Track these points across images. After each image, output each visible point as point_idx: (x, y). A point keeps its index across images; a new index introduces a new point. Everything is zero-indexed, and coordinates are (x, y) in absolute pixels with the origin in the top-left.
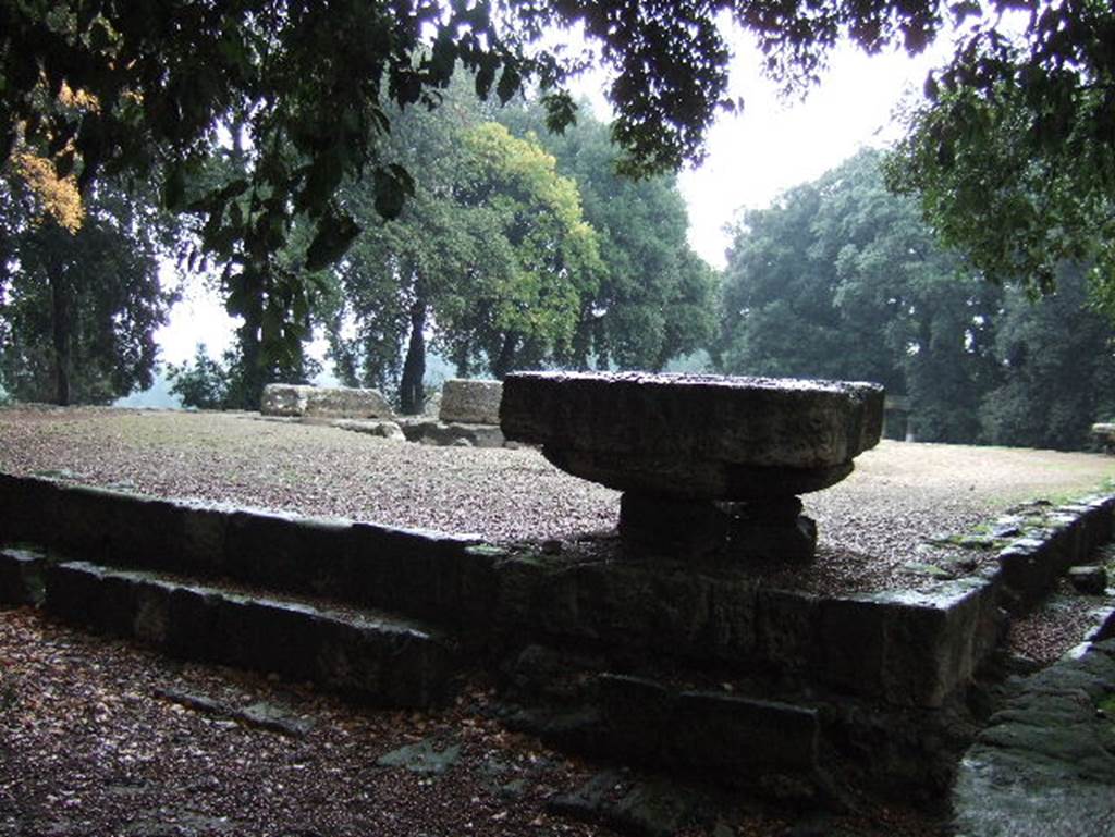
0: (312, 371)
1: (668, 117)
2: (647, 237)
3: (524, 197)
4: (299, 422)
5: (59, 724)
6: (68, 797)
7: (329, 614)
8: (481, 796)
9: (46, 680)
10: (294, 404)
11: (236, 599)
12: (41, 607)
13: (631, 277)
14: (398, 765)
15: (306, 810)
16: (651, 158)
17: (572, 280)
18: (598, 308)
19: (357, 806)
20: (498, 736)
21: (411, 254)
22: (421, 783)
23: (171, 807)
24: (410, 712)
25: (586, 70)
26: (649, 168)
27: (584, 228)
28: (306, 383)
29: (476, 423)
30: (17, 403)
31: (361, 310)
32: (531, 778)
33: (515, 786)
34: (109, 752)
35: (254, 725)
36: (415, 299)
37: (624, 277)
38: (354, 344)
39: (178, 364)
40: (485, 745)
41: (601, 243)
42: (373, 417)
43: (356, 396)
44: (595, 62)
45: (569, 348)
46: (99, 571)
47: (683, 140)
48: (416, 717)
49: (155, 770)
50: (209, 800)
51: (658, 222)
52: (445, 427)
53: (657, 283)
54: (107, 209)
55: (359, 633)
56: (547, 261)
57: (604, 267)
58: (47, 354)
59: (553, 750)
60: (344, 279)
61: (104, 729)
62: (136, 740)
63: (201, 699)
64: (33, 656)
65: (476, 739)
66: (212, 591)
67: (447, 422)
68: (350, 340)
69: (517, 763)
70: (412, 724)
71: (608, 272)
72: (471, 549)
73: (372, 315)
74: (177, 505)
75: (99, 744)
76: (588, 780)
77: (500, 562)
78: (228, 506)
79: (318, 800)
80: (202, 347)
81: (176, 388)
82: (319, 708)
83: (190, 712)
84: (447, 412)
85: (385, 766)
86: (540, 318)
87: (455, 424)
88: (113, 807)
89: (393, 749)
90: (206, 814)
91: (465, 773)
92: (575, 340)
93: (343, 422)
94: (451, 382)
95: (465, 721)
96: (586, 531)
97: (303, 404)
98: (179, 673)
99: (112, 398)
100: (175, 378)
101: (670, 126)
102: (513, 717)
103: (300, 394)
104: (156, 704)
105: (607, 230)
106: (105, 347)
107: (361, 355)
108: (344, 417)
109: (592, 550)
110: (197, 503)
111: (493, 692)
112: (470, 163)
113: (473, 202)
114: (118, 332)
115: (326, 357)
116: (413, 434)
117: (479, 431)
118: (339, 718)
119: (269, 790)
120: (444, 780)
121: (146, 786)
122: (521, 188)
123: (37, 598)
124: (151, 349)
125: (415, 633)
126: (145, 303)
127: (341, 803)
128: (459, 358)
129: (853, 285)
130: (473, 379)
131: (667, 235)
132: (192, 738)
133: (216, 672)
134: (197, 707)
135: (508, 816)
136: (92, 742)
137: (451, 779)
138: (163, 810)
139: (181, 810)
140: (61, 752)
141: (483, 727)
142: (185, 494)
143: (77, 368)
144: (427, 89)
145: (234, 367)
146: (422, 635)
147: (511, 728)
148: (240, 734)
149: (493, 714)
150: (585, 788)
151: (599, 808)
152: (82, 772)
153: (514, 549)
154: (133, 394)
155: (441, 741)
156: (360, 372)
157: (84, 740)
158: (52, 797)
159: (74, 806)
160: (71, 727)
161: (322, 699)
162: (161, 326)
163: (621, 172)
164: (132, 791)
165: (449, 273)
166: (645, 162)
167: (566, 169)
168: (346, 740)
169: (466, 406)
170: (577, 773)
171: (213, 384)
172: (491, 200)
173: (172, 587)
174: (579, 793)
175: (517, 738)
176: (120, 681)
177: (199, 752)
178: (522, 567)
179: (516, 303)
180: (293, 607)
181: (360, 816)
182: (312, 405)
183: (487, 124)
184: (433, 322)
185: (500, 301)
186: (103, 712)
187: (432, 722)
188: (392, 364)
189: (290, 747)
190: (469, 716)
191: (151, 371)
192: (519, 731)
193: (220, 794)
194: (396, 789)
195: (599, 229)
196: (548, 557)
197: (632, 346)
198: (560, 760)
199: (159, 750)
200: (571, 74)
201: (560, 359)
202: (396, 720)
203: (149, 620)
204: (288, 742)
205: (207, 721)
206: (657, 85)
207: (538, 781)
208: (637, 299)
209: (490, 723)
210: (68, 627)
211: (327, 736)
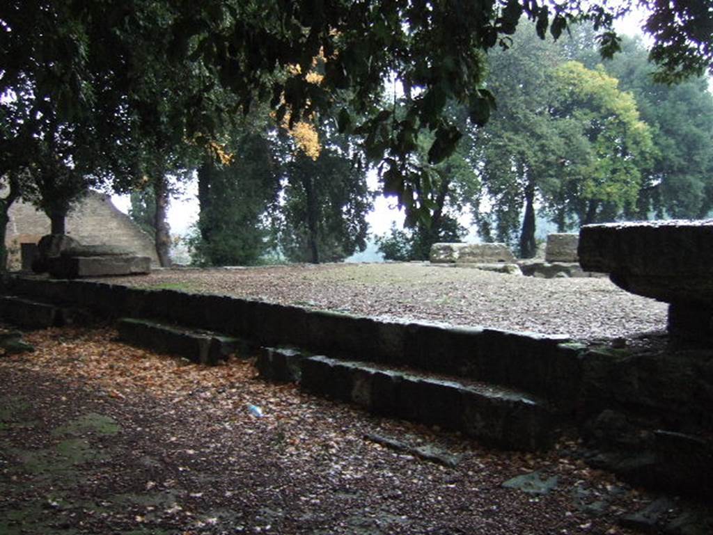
0: (463, 234)
1: (689, 38)
2: (688, 127)
3: (597, 109)
4: (455, 266)
5: (308, 454)
6: (312, 498)
7: (469, 388)
8: (572, 511)
9: (302, 427)
10: (451, 255)
11: (412, 379)
12: (300, 383)
13: (677, 156)
14: (516, 487)
15: (456, 515)
16: (680, 68)
17: (634, 162)
18: (654, 179)
19: (489, 513)
20: (584, 471)
21: (522, 153)
22: (531, 500)
23: (372, 508)
24: (524, 452)
25: (627, 14)
26: (678, 75)
27: (640, 126)
28: (460, 242)
29: (570, 261)
30: (290, 263)
31: (493, 192)
32: (607, 500)
33: (596, 506)
34: (336, 472)
35: (423, 458)
36: (527, 183)
37: (672, 156)
38: (489, 215)
39: (380, 235)
40: (575, 476)
41: (654, 135)
42: (501, 261)
43: (490, 248)
44: (633, 7)
45: (635, 208)
46: (331, 362)
47: (702, 52)
48: (528, 456)
49: (362, 484)
50: (395, 505)
51: (695, 115)
52: (549, 265)
53: (697, 158)
54: (335, 143)
55: (489, 400)
56: (616, 151)
57: (657, 151)
58: (305, 233)
59: (623, 482)
60: (481, 174)
61: (334, 458)
62: (352, 466)
63: (391, 441)
64: (295, 413)
65: (569, 473)
66: (398, 374)
67: (550, 262)
68: (486, 213)
69: (598, 490)
70: (525, 461)
71: (660, 154)
72: (563, 345)
73: (500, 196)
74: (375, 320)
75: (330, 467)
76: (649, 504)
77: (582, 353)
78: (406, 320)
79: (463, 508)
80: (394, 222)
81: (380, 249)
82: (465, 449)
83: (385, 449)
84: (550, 255)
85: (507, 488)
86: (613, 189)
87: (556, 263)
88: (338, 506)
89: (513, 476)
90: (393, 513)
91: (562, 496)
92: (639, 202)
93: (481, 265)
94: (553, 235)
95: (561, 460)
96: (645, 331)
97: (456, 255)
98: (378, 425)
99: (343, 257)
100: (379, 243)
101: (693, 45)
102: (594, 459)
103: (454, 249)
104: (364, 444)
105: (657, 125)
106: (338, 227)
107: (494, 221)
108: (483, 262)
109: (648, 344)
110: (386, 319)
111: (580, 441)
112: (559, 90)
113: (563, 116)
114: (344, 217)
115: (472, 224)
116: (528, 271)
117: (572, 267)
118: (478, 456)
119: (433, 500)
120: (547, 499)
121: (358, 494)
122: (594, 103)
123: (297, 378)
124: (364, 226)
125: (525, 401)
126: (359, 198)
127: (478, 511)
128: (559, 220)
130: (569, 233)
131: (702, 124)
132: (385, 465)
133: (400, 424)
134: (389, 446)
135: (591, 526)
136: (327, 465)
137: (551, 500)
138: (367, 509)
139: (378, 510)
140: (309, 471)
141: (574, 464)
142: (381, 313)
143: (323, 240)
144: (501, 36)
145: (414, 234)
146: (531, 402)
147: (593, 466)
148: (414, 463)
149: (581, 456)
150: (647, 510)
151: (657, 523)
152: (321, 483)
153: (592, 344)
154: (355, 254)
155: (546, 472)
156: (493, 233)
157: (322, 464)
158: (303, 498)
159: (314, 505)
160: (314, 455)
161: (467, 442)
162: (369, 212)
163: (657, 80)
164: (349, 497)
165: (548, 164)
166: (676, 71)
167: (625, 86)
168: (482, 470)
169: (562, 250)
170: (641, 499)
171: (402, 245)
172: (574, 113)
173: (373, 371)
174: (642, 513)
175: (598, 472)
176: (344, 429)
177: (390, 474)
178: (597, 356)
179: (595, 180)
180: (447, 384)
181: (490, 520)
182: (462, 255)
183: (569, 62)
184: (539, 196)
185: (584, 179)
186: (333, 447)
187: (539, 460)
188: (515, 227)
189: (446, 473)
190: (564, 457)
191: (365, 239)
192: (599, 468)
193: (402, 501)
194: (515, 503)
195: (652, 125)
196: (616, 350)
197: (681, 204)
198: (628, 489)
199: (366, 472)
200: (616, 18)
201: (629, 215)
202: (515, 458)
203: (360, 391)
204: (445, 470)
205: (395, 455)
206: (681, 16)
207: (613, 503)
208: (682, 170)
209: (579, 462)
210: (315, 395)
211: (469, 467)
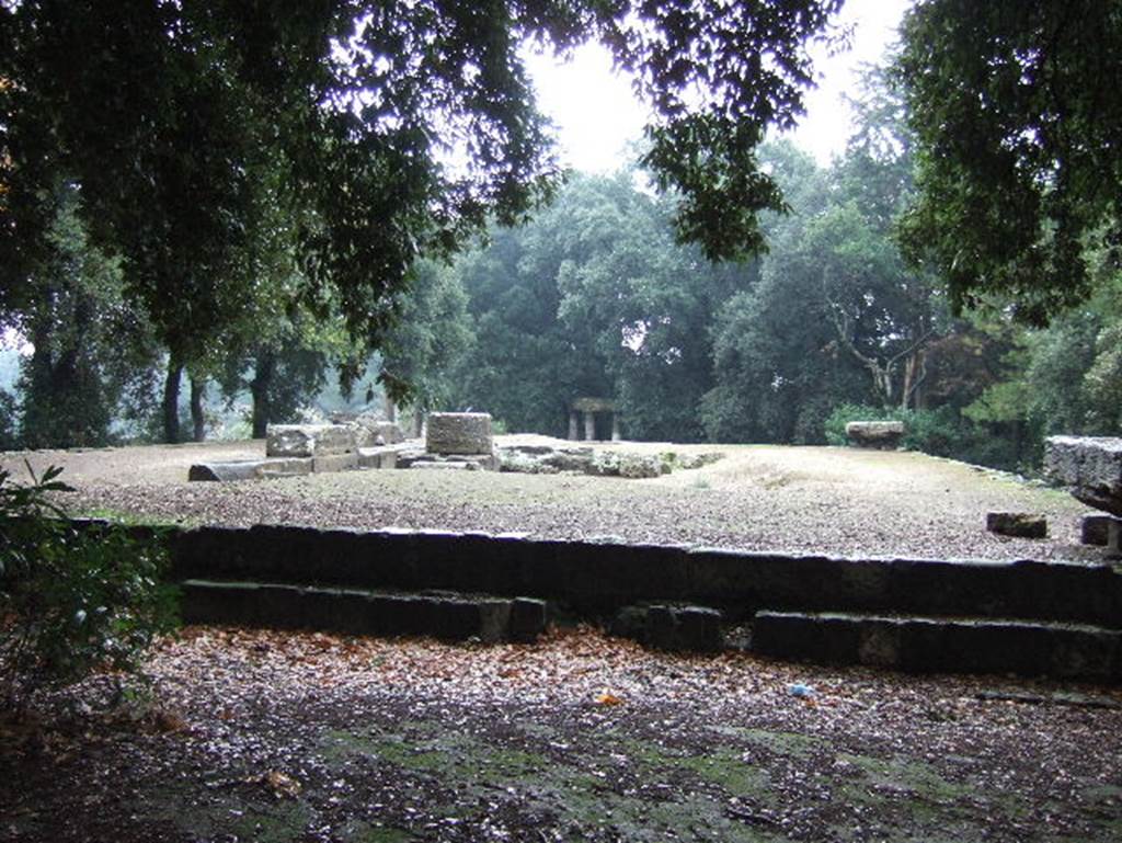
10: (304, 445)
42: (348, 452)
97: (312, 445)
103: (308, 434)
108: (334, 453)
129: (577, 298)
173: (900, 621)
203: (878, 647)
